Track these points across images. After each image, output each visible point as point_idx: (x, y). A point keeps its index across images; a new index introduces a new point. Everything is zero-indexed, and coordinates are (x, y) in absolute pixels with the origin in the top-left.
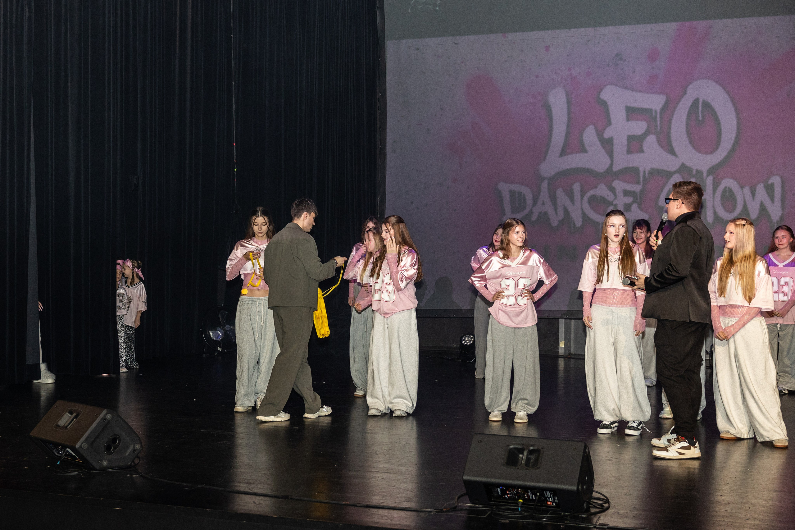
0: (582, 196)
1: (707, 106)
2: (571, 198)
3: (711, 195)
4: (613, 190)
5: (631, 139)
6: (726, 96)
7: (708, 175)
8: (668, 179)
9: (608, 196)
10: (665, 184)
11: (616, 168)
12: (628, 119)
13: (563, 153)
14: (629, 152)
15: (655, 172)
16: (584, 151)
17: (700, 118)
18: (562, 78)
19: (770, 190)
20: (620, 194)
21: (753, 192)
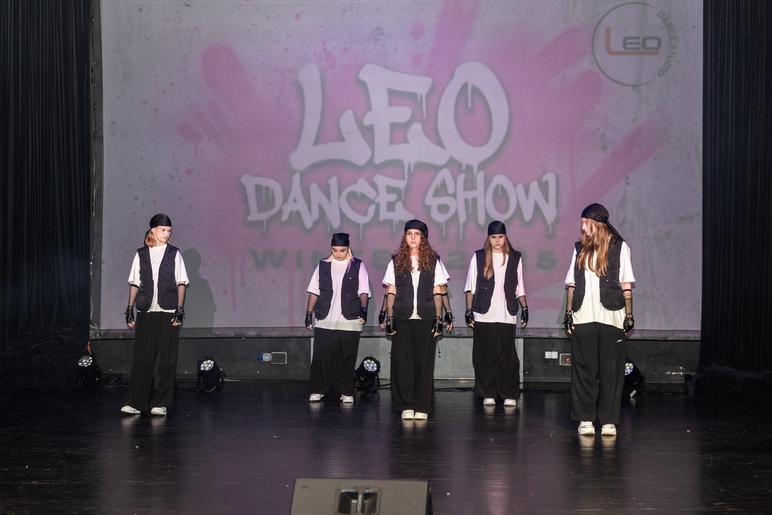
0: (340, 193)
1: (476, 91)
2: (328, 195)
3: (483, 194)
4: (374, 186)
5: (394, 126)
6: (497, 81)
7: (479, 171)
8: (436, 175)
9: (369, 193)
10: (433, 179)
11: (378, 160)
12: (391, 104)
13: (318, 141)
14: (392, 142)
15: (422, 166)
16: (341, 139)
17: (470, 105)
18: (315, 53)
19: (544, 187)
20: (382, 191)
21: (527, 191)
